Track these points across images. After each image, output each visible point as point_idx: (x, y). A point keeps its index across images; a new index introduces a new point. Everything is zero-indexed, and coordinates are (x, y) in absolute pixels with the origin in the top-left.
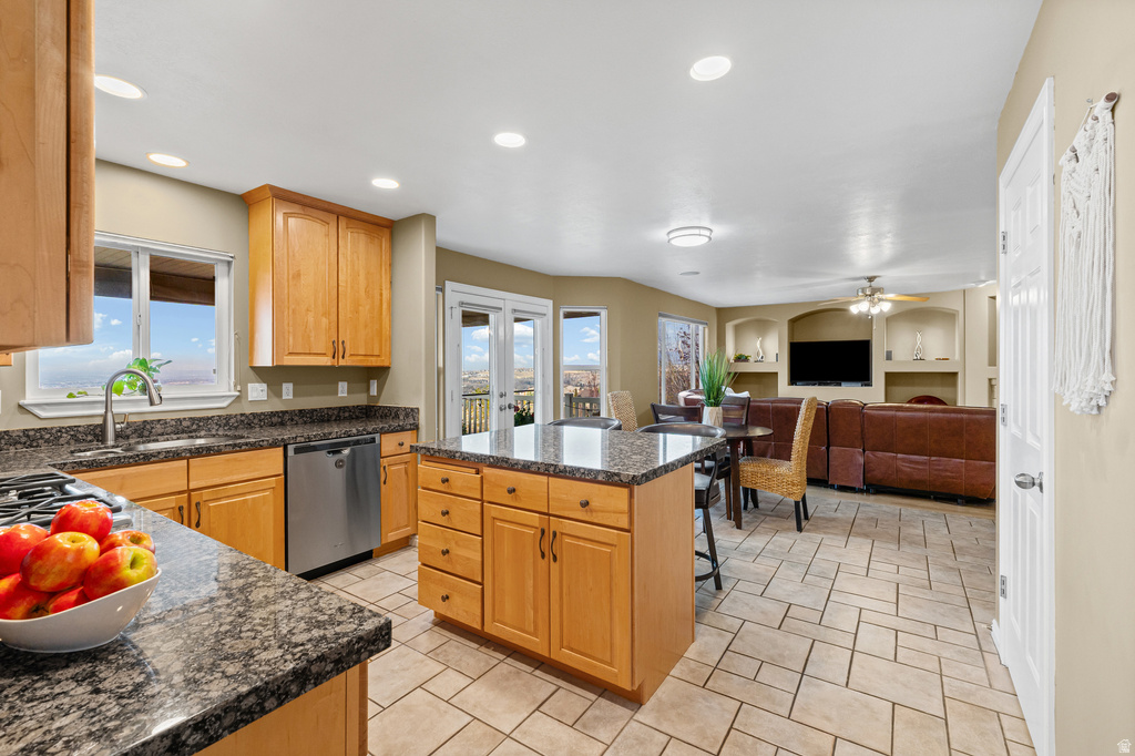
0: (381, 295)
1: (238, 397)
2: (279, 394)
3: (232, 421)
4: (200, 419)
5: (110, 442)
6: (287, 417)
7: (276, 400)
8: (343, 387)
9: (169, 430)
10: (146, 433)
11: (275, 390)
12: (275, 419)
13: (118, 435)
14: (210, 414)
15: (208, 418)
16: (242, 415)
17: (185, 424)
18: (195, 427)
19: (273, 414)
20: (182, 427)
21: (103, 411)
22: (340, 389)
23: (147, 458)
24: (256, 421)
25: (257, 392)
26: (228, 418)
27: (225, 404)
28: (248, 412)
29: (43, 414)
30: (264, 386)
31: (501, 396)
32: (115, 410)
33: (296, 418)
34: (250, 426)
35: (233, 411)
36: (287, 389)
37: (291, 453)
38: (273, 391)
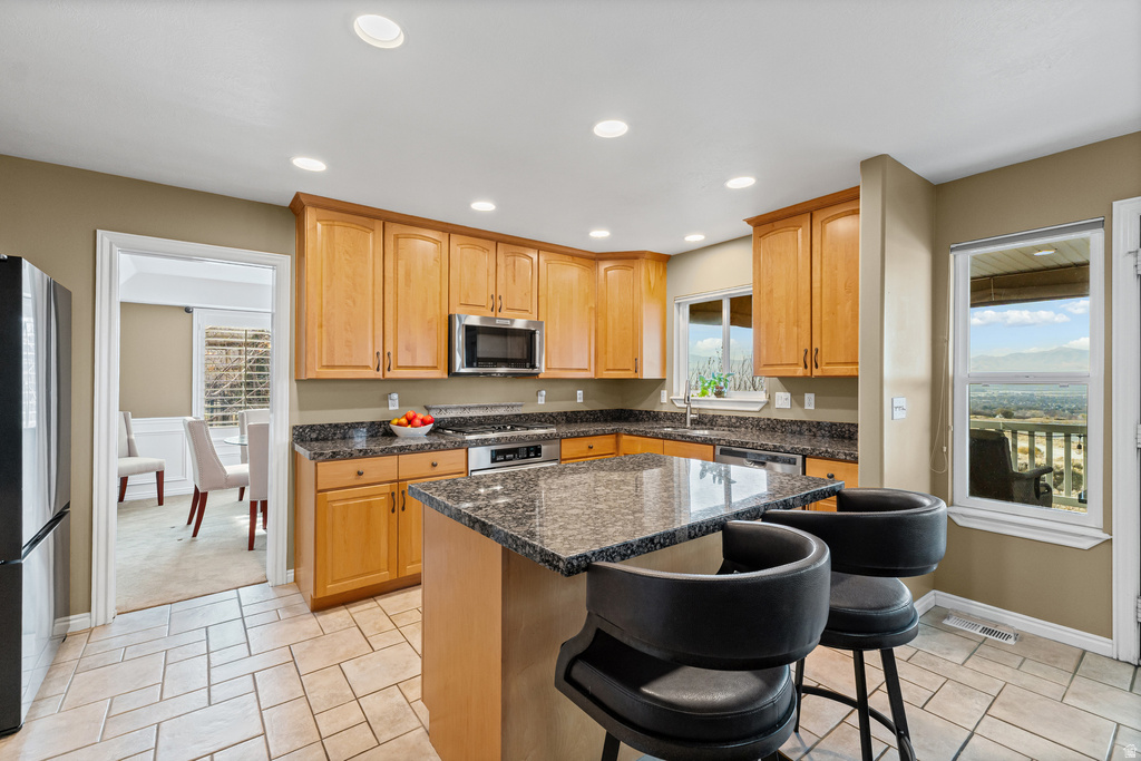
1: (768, 403)
2: (802, 404)
3: (762, 423)
4: (742, 418)
5: (688, 425)
6: (805, 427)
7: (798, 409)
9: (725, 423)
11: (798, 399)
12: (795, 428)
14: (747, 415)
15: (747, 419)
16: (768, 419)
17: (734, 420)
19: (793, 422)
24: (779, 427)
25: (783, 399)
26: (759, 420)
27: (757, 409)
28: (773, 418)
29: (678, 405)
30: (789, 395)
33: (814, 430)
34: (773, 430)
35: (764, 415)
36: (809, 399)
37: (718, 452)
38: (796, 401)
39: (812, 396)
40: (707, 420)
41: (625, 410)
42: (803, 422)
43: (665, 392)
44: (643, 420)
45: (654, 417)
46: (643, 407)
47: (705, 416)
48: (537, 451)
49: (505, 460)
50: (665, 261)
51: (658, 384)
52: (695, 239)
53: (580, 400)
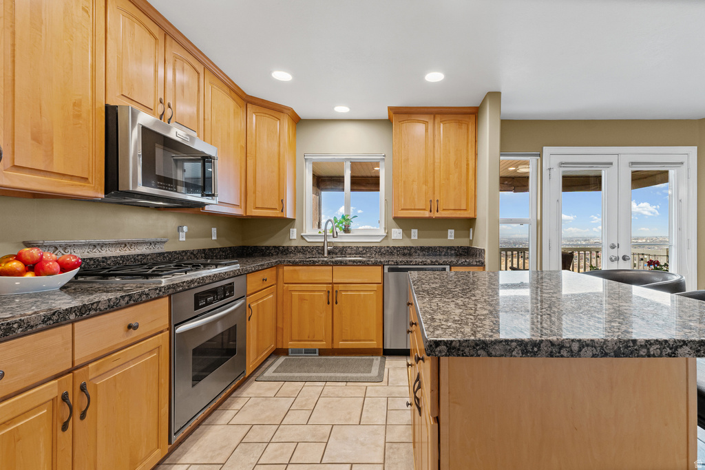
0: (468, 165)
1: (386, 236)
2: (409, 236)
3: (383, 250)
4: (367, 248)
5: (326, 255)
6: (413, 250)
7: (408, 240)
8: (451, 233)
9: (353, 252)
10: (344, 253)
11: (407, 233)
12: (406, 251)
13: (329, 253)
14: (371, 245)
15: (371, 248)
16: (388, 247)
17: (360, 249)
18: (364, 251)
19: (405, 248)
20: (359, 251)
21: (323, 240)
22: (449, 234)
23: (345, 264)
24: (395, 251)
25: (397, 233)
26: (381, 248)
27: (379, 240)
28: (391, 246)
29: (308, 240)
30: (401, 230)
31: (613, 247)
32: (328, 240)
33: (419, 252)
34: (391, 254)
35: (384, 244)
36: (414, 233)
37: (386, 271)
38: (406, 234)
39: (416, 231)
40: (337, 251)
41: (248, 247)
42: (411, 248)
43: (295, 230)
44: (270, 255)
45: (285, 251)
46: (271, 242)
47: (335, 248)
48: (230, 289)
49: (207, 304)
50: (298, 122)
51: (290, 222)
52: (342, 110)
53: (214, 238)
